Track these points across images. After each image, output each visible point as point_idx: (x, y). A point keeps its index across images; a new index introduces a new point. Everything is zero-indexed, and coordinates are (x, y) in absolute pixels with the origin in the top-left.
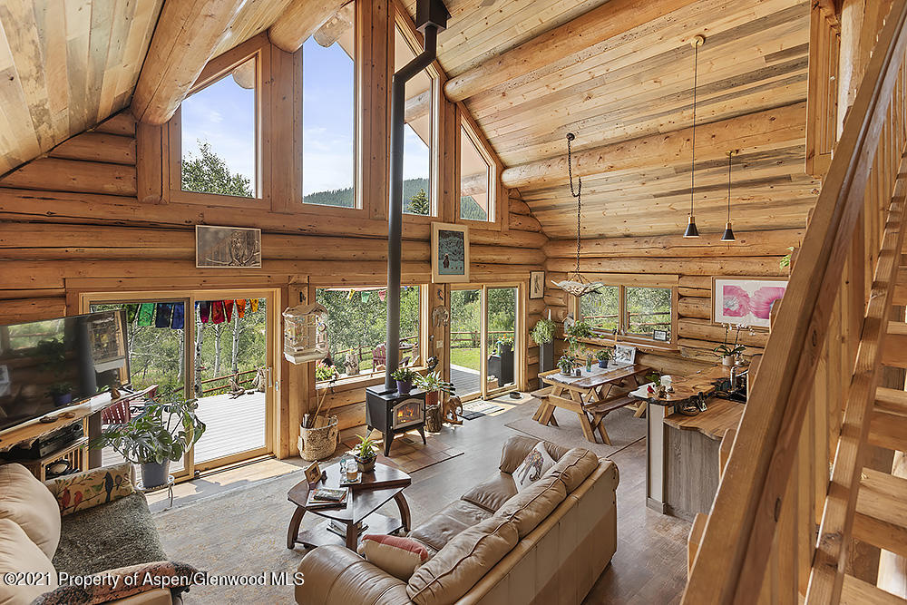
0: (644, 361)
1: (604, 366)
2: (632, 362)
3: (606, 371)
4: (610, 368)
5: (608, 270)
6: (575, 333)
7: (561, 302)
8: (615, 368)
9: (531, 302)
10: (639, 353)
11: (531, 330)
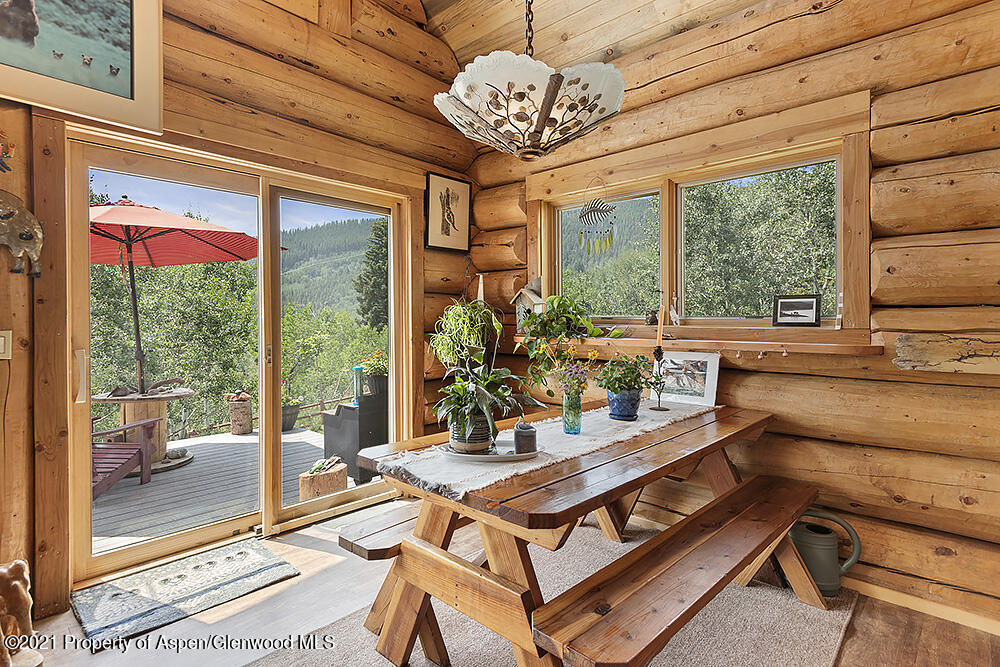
0: (751, 396)
1: (627, 411)
2: (708, 401)
3: (632, 430)
4: (647, 421)
5: (630, 141)
6: (545, 328)
7: (510, 255)
8: (661, 421)
9: (429, 255)
10: (729, 372)
11: (427, 329)
